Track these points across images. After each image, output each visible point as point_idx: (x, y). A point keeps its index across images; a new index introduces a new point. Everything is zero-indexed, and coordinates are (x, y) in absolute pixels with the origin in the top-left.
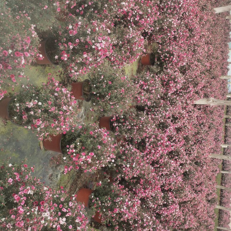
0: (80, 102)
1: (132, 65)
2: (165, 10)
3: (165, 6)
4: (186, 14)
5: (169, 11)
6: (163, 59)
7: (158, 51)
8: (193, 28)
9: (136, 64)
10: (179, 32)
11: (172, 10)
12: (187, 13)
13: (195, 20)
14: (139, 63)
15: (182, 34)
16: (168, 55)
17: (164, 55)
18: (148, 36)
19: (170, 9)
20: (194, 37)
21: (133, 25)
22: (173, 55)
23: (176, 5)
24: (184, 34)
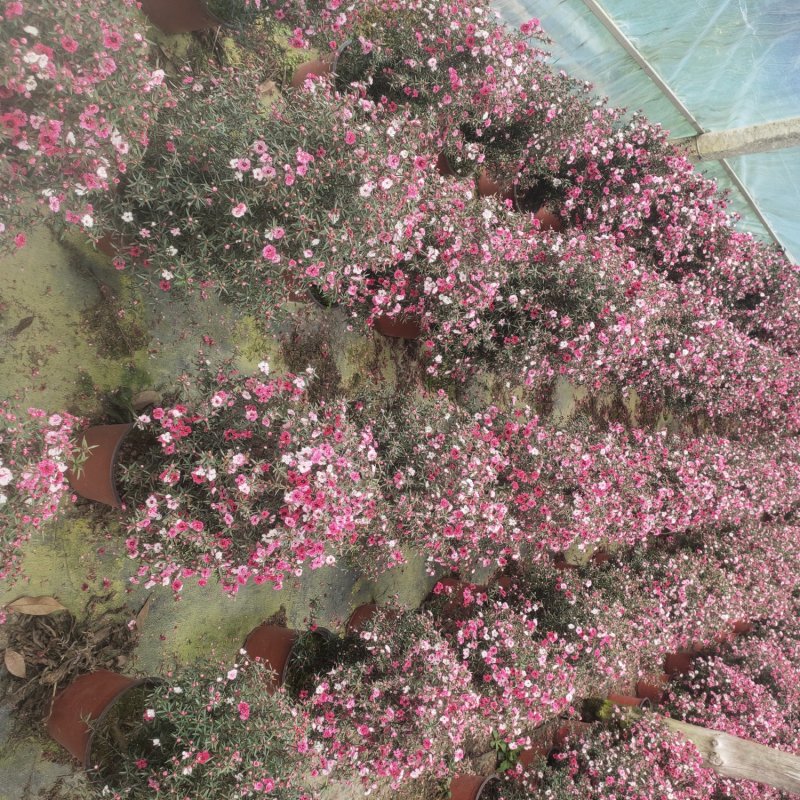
3: (606, 775)
5: (611, 796)
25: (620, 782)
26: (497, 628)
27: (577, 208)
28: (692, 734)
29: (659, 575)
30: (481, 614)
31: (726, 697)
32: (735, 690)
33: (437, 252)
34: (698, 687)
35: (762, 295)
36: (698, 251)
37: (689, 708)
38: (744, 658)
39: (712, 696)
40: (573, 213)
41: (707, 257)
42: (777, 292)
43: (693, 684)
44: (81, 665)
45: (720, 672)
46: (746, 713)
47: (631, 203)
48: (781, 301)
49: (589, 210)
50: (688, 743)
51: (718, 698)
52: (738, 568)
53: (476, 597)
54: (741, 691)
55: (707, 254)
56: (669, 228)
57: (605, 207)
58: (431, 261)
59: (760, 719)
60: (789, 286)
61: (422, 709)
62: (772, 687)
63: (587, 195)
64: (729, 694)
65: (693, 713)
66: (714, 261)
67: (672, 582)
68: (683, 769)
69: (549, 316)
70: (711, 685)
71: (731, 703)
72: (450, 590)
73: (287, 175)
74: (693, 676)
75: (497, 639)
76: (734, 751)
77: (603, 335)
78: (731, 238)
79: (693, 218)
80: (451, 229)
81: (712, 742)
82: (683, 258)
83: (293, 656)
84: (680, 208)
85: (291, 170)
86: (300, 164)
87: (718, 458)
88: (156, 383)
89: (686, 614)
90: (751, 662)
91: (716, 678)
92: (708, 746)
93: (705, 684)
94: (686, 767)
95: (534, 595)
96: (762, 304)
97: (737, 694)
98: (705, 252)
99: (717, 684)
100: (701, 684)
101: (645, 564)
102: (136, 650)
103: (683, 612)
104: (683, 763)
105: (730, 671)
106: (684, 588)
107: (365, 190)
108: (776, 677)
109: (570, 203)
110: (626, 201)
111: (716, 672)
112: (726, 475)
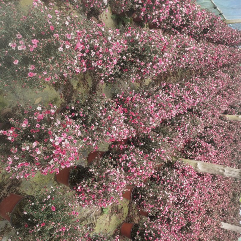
0: (8, 226)
1: (107, 226)
2: (166, 184)
3: (167, 180)
4: (187, 202)
5: (169, 186)
6: (146, 236)
7: (144, 224)
8: (192, 222)
9: (113, 228)
10: (175, 215)
11: (173, 187)
12: (189, 201)
13: (197, 216)
14: (117, 228)
15: (178, 220)
16: (154, 234)
17: (149, 231)
18: (138, 200)
19: (171, 186)
20: (191, 233)
21: (122, 169)
22: (160, 237)
23: (179, 185)
24: (179, 221)
25: (171, 181)
26: (131, 156)
27: (145, 15)
28: (191, 162)
29: (179, 124)
30: (126, 152)
31: (200, 149)
32: (203, 146)
33: (94, 53)
34: (193, 147)
35: (209, 29)
36: (187, 20)
37: (190, 154)
38: (205, 136)
39: (197, 149)
40: (144, 17)
41: (190, 21)
42: (213, 27)
43: (191, 146)
44: (4, 195)
45: (199, 142)
46: (206, 153)
47: (163, 11)
48: (215, 30)
49: (149, 15)
50: (190, 166)
51: (198, 150)
52: (203, 115)
53: (124, 147)
54: (205, 147)
55: (190, 20)
56: (176, 15)
57: (154, 14)
58: (93, 56)
59: (210, 154)
60: (217, 24)
61: (109, 189)
62: (213, 143)
63: (148, 10)
64: (201, 148)
65: (191, 155)
66: (192, 23)
67: (183, 125)
68: (188, 174)
69: (137, 62)
70: (196, 146)
71: (202, 151)
72: (116, 146)
73: (30, 48)
74: (191, 144)
75: (131, 159)
76: (203, 166)
77: (155, 66)
78: (197, 14)
79: (184, 11)
80: (98, 45)
81: (196, 164)
82: (182, 23)
83: (70, 176)
84: (180, 8)
85: (31, 47)
86: (34, 44)
87: (195, 87)
88: (9, 105)
89: (187, 134)
90: (207, 137)
91: (197, 144)
92: (195, 165)
93: (195, 146)
94: (189, 173)
95: (142, 141)
96: (209, 32)
97: (204, 148)
98: (189, 20)
99: (198, 146)
100: (193, 146)
101: (175, 121)
102: (22, 184)
103: (186, 134)
104: (188, 172)
105: (201, 141)
106: (186, 127)
107: (60, 49)
108: (214, 141)
109: (142, 14)
110: (161, 11)
111: (197, 142)
112: (198, 92)
